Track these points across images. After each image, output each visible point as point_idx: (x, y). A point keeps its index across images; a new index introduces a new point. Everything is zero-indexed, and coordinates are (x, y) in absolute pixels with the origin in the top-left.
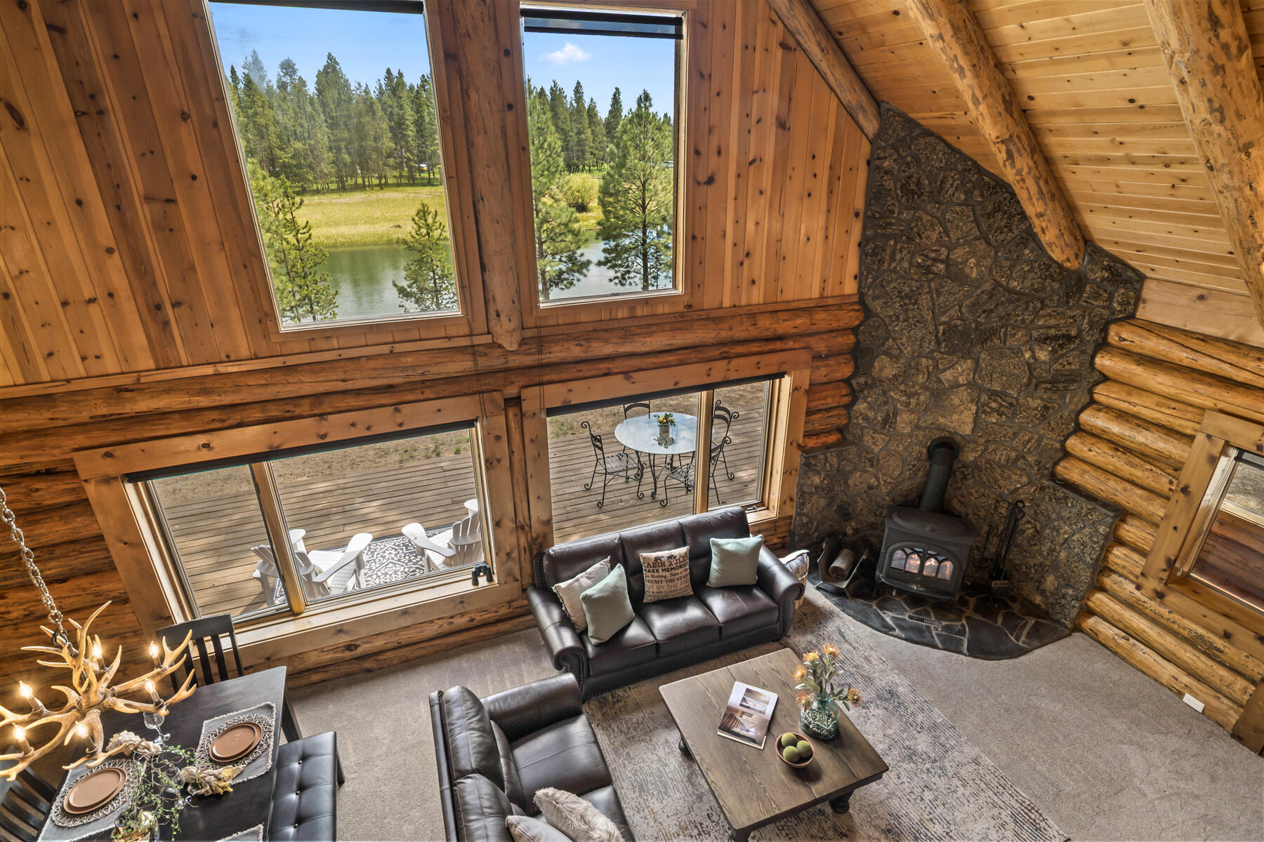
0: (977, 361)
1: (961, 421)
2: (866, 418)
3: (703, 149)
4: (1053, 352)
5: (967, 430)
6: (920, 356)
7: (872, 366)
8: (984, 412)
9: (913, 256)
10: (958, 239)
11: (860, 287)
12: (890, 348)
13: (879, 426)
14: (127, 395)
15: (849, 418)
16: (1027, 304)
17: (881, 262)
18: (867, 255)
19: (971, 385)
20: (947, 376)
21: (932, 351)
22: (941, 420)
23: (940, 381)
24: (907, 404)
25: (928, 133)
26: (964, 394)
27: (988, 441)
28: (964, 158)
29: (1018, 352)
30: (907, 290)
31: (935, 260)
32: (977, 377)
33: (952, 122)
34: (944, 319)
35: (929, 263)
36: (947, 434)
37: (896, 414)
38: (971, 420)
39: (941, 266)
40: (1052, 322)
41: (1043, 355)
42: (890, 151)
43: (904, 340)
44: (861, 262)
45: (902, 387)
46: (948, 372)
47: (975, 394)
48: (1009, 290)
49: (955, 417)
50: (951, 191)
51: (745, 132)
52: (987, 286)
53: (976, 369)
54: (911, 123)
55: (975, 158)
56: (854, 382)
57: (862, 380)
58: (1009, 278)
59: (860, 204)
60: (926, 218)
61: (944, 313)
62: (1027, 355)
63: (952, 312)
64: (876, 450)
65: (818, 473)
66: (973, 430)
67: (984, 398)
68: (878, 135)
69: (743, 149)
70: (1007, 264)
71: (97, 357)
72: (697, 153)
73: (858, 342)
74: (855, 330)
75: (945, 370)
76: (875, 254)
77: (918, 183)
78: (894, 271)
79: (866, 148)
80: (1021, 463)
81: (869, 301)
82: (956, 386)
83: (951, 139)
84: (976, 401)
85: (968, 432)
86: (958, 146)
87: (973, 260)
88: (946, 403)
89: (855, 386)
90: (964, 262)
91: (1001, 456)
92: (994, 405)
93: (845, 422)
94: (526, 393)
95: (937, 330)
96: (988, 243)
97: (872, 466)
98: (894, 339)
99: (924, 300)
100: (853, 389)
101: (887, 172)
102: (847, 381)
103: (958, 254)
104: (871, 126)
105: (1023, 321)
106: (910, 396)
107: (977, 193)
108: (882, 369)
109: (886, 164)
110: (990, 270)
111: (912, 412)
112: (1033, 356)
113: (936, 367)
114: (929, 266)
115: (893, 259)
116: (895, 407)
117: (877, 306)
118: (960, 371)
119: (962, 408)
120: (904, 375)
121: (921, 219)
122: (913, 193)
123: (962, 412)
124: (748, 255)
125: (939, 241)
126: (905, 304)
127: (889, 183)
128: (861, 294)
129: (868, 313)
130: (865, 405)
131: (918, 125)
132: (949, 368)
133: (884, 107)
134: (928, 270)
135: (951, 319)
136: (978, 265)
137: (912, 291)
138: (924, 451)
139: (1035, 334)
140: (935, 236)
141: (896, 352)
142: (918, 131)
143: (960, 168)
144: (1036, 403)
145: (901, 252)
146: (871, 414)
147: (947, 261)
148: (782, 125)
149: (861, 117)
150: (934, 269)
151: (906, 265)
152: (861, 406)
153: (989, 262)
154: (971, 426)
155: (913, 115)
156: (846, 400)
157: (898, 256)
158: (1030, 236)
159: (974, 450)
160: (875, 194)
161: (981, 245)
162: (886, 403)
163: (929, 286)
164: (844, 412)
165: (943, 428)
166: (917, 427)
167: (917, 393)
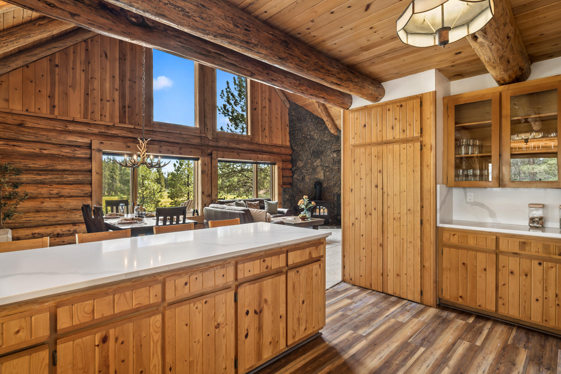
0: (321, 159)
1: (321, 176)
2: (297, 179)
3: (253, 101)
4: (337, 154)
5: (322, 178)
6: (308, 160)
7: (296, 164)
8: (326, 172)
9: (302, 135)
10: (311, 130)
11: (290, 144)
12: (300, 158)
13: (301, 181)
14: (110, 128)
15: (293, 180)
16: (329, 143)
17: (295, 137)
18: (291, 135)
19: (321, 165)
20: (315, 164)
21: (311, 158)
22: (316, 176)
23: (314, 166)
24: (307, 173)
25: (301, 107)
26: (320, 168)
27: (328, 180)
28: (309, 112)
29: (330, 156)
30: (302, 143)
31: (307, 135)
32: (322, 163)
33: (306, 103)
34: (312, 149)
35: (306, 136)
36: (318, 180)
37: (305, 177)
38: (323, 175)
39: (309, 136)
40: (335, 147)
41: (335, 155)
42: (293, 111)
43: (303, 156)
44: (290, 137)
45: (305, 169)
47: (322, 168)
48: (325, 141)
49: (319, 175)
50: (308, 119)
51: (262, 100)
52: (320, 140)
53: (321, 161)
54: (297, 105)
55: (312, 112)
56: (293, 169)
57: (295, 168)
58: (324, 138)
59: (288, 123)
60: (303, 125)
61: (311, 148)
62: (332, 156)
63: (313, 147)
64: (301, 188)
65: (287, 194)
66: (324, 178)
67: (325, 168)
68: (290, 108)
69: (262, 104)
70: (323, 135)
71: (105, 116)
72: (252, 102)
73: (292, 158)
74: (291, 155)
75: (314, 163)
76: (293, 135)
77: (300, 118)
78: (298, 138)
79: (287, 111)
80: (337, 184)
81: (293, 147)
82: (318, 166)
83: (306, 108)
84: (323, 169)
85: (323, 178)
86: (308, 109)
87: (315, 135)
88: (316, 171)
89: (293, 170)
90: (314, 135)
91: (332, 184)
92: (327, 170)
93: (292, 181)
94: (214, 152)
95: (311, 152)
96: (318, 130)
97: (301, 193)
98: (301, 156)
99: (306, 145)
100: (292, 171)
101: (293, 116)
102: (291, 169)
103: (312, 133)
104: (288, 106)
105: (329, 148)
106: (307, 170)
107: (313, 119)
108: (299, 164)
109: (293, 114)
110: (319, 136)
111: (308, 175)
112: (333, 156)
113: (312, 162)
115: (297, 135)
116: (304, 175)
117: (295, 148)
118: (318, 162)
119: (320, 172)
120: (305, 165)
121: (302, 126)
122: (300, 120)
124: (264, 129)
125: (307, 130)
126: (302, 147)
127: (294, 118)
128: (291, 146)
129: (293, 150)
130: (297, 175)
131: (298, 105)
133: (290, 102)
134: (306, 138)
135: (313, 149)
136: (317, 135)
138: (313, 186)
139: (332, 150)
140: (306, 129)
141: (302, 159)
142: (298, 107)
143: (309, 114)
144: (336, 168)
146: (298, 178)
147: (310, 135)
148: (270, 101)
149: (286, 103)
151: (301, 137)
152: (295, 176)
153: (319, 135)
154: (323, 176)
155: (297, 103)
156: (291, 174)
157: (299, 135)
158: (326, 128)
159: (325, 183)
160: (291, 121)
161: (316, 131)
162: (302, 174)
163: (307, 142)
164: (291, 178)
165: (317, 179)
166: (310, 179)
167: (309, 170)
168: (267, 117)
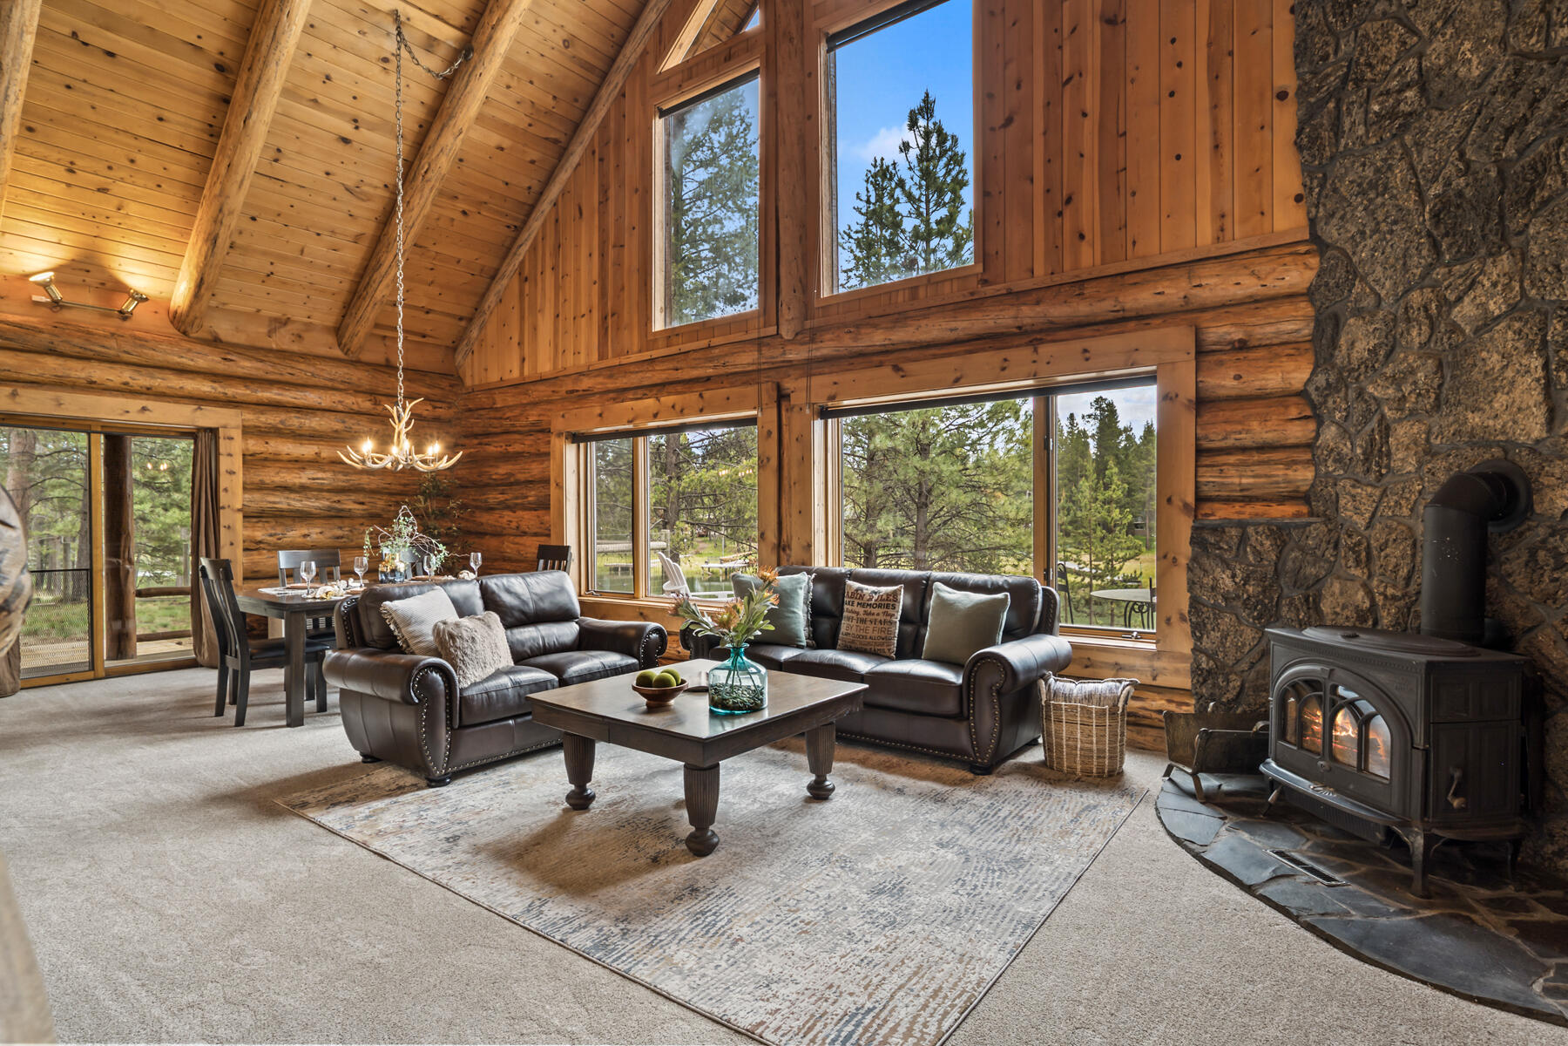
0: (1522, 249)
1: (1516, 407)
2: (1339, 458)
5: (1533, 427)
6: (1407, 292)
7: (1337, 345)
9: (1367, 107)
10: (1433, 25)
11: (1307, 212)
12: (1360, 298)
13: (1360, 469)
17: (1322, 148)
19: (1518, 310)
20: (1465, 312)
21: (1429, 269)
22: (1474, 419)
23: (1455, 328)
24: (1401, 403)
26: (1504, 335)
30: (1369, 172)
31: (1401, 90)
32: (1527, 283)
34: (1436, 190)
35: (1392, 101)
37: (1386, 429)
38: (1537, 395)
39: (1413, 94)
43: (1379, 271)
44: (1301, 168)
45: (1387, 369)
46: (1467, 300)
47: (1531, 331)
48: (1550, 56)
49: (1501, 400)
51: (1055, 48)
53: (1523, 268)
56: (1314, 389)
57: (1324, 380)
58: (1548, 28)
59: (1286, 78)
61: (1434, 180)
63: (1448, 169)
64: (1362, 522)
66: (1549, 425)
67: (1555, 328)
70: (1534, 5)
73: (1318, 315)
74: (1308, 292)
75: (1459, 299)
76: (1312, 141)
78: (1345, 152)
81: (1322, 227)
82: (1487, 323)
85: (1539, 432)
87: (1467, 45)
88: (1476, 375)
89: (1316, 396)
90: (1453, 59)
93: (1309, 476)
95: (1427, 220)
98: (1363, 279)
99: (1399, 174)
101: (1312, 3)
102: (1305, 391)
103: (1437, 51)
106: (1403, 380)
108: (1351, 346)
110: (1504, 41)
111: (1413, 416)
113: (1441, 300)
114: (1394, 108)
116: (1382, 417)
117: (1333, 230)
118: (1492, 289)
119: (1509, 373)
120: (1388, 342)
121: (1367, 36)
122: (1349, 3)
123: (1512, 383)
124: (1069, 200)
125: (1402, 52)
126: (1371, 201)
128: (1311, 222)
129: (1323, 250)
130: (1335, 429)
132: (1466, 293)
134: (1393, 116)
135: (1445, 183)
136: (1478, 46)
137: (1378, 171)
140: (1393, 48)
141: (1369, 302)
145: (1349, 114)
146: (1346, 447)
147: (1420, 79)
148: (1111, 20)
150: (1402, 107)
151: (1360, 130)
154: (1540, 414)
157: (1346, 123)
162: (1366, 414)
163: (1403, 145)
164: (1303, 455)
165: (1479, 440)
166: (1430, 452)
167: (1413, 372)
168: (1090, 126)
